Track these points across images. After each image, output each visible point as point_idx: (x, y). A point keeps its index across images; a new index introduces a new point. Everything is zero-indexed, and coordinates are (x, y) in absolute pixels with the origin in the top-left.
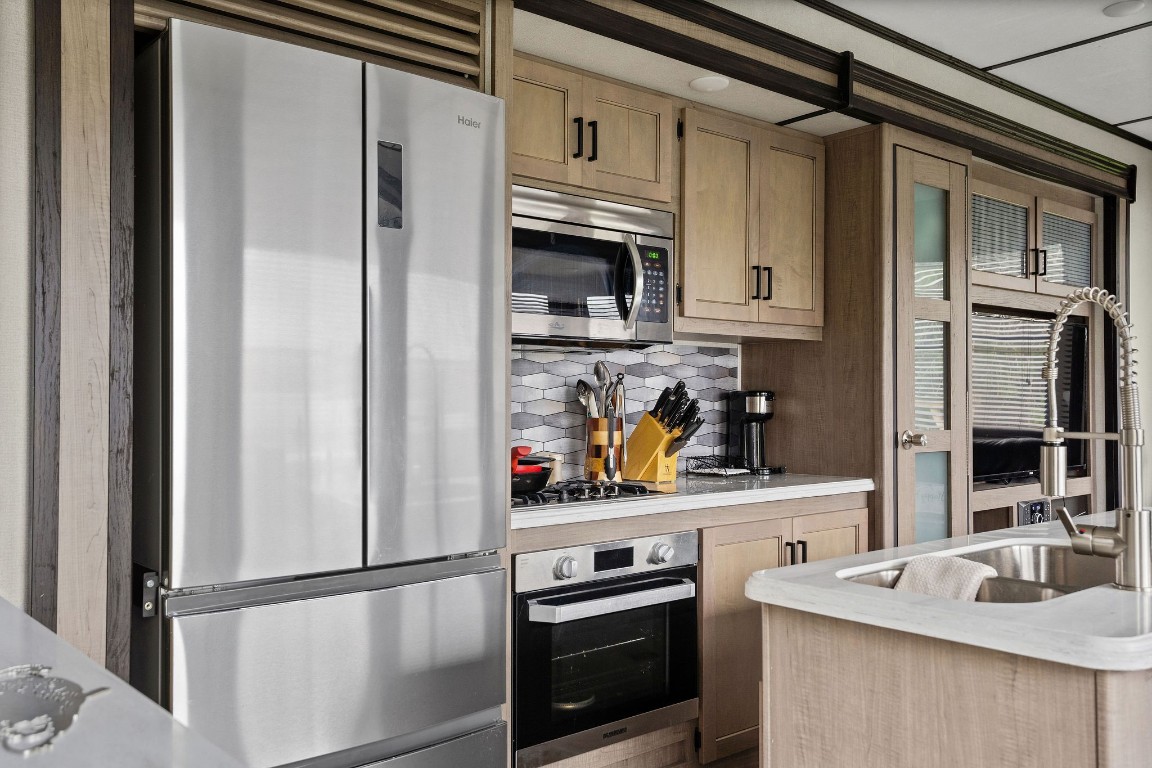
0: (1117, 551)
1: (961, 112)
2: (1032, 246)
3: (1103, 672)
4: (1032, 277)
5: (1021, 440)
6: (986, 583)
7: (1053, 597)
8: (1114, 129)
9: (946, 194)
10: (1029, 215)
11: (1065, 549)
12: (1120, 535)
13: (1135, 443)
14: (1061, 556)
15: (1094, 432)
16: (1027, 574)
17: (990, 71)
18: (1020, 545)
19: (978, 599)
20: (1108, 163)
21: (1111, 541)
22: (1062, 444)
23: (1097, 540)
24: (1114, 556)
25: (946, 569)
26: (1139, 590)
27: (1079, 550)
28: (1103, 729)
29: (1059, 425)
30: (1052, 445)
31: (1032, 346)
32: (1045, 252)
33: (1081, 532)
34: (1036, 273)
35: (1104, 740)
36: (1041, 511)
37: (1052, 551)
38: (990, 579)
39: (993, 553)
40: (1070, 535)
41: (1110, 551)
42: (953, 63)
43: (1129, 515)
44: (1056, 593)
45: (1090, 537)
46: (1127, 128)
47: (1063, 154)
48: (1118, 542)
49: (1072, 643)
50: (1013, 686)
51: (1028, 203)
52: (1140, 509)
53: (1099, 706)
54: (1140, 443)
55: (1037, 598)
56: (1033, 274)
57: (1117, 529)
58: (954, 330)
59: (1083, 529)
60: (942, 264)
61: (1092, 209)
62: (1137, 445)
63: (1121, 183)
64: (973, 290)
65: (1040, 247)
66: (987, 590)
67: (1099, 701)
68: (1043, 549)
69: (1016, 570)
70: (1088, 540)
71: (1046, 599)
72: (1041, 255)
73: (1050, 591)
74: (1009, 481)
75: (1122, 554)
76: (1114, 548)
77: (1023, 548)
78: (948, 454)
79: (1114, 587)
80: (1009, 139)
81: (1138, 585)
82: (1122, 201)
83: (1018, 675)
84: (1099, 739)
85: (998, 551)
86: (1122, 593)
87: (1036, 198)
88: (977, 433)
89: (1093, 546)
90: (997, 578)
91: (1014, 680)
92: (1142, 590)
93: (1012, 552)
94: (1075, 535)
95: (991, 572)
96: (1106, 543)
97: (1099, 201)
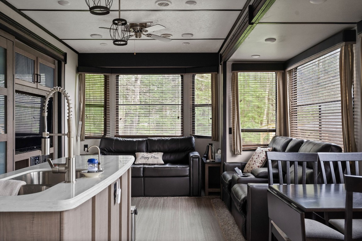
0: (66, 171)
1: (11, 22)
2: (36, 73)
3: (63, 212)
4: (36, 83)
5: (31, 136)
6: (22, 187)
7: (46, 189)
8: (60, 40)
9: (5, 50)
10: (35, 62)
11: (48, 172)
12: (67, 166)
13: (71, 137)
14: (47, 174)
15: (55, 133)
16: (36, 182)
17: (21, 11)
18: (34, 172)
19: (19, 194)
20: (59, 51)
21: (64, 168)
22: (48, 138)
23: (60, 168)
24: (65, 173)
25: (7, 184)
26: (72, 182)
27: (54, 172)
28: (62, 230)
29: (48, 131)
30: (45, 138)
31: (35, 106)
32: (40, 75)
33: (55, 166)
34: (37, 82)
35: (63, 234)
36: (38, 159)
37: (44, 173)
38: (23, 186)
39: (24, 176)
40: (51, 167)
41: (64, 171)
42: (7, 4)
43: (69, 159)
44: (47, 187)
45: (58, 167)
46: (64, 41)
47: (46, 45)
48: (66, 168)
49: (53, 204)
50: (33, 223)
51: (34, 58)
52: (72, 157)
53: (61, 223)
54: (73, 137)
55: (40, 190)
56: (36, 82)
57: (66, 164)
58: (8, 99)
59: (55, 165)
60: (4, 75)
61: (54, 64)
62: (72, 137)
63: (62, 57)
64: (15, 85)
65: (39, 73)
66: (22, 190)
67: (61, 221)
68: (41, 172)
69: (32, 181)
70: (57, 168)
71: (43, 190)
72: (39, 76)
73: (45, 187)
74: (28, 150)
75: (67, 172)
76: (65, 170)
77: (34, 173)
78: (6, 142)
79: (65, 182)
80: (28, 36)
81: (72, 181)
82: (63, 63)
83: (35, 219)
84: (61, 234)
85: (25, 175)
86: (67, 184)
87: (37, 57)
88: (17, 134)
89: (59, 170)
90: (26, 185)
91: (33, 221)
92: (73, 182)
93: (31, 175)
94: (53, 167)
95: (24, 183)
96: (63, 169)
97: (56, 62)
